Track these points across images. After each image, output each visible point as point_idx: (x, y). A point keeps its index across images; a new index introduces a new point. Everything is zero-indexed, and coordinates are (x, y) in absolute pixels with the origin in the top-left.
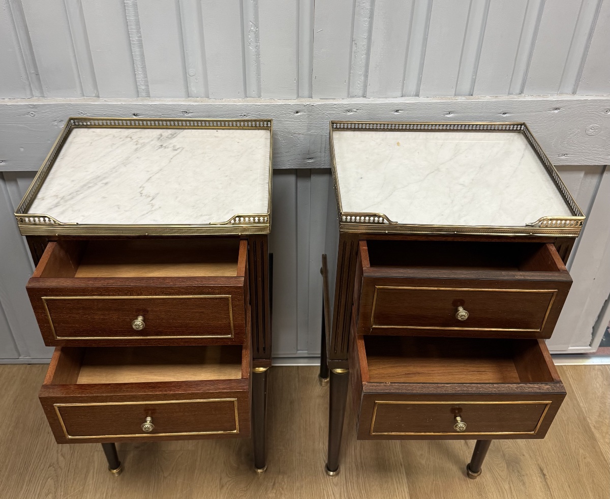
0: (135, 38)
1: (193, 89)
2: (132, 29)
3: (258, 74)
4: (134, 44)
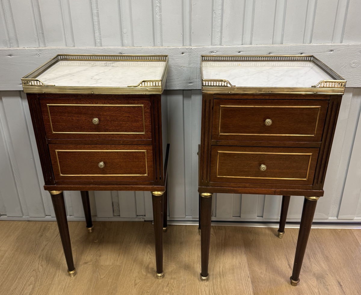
0: (95, 11)
1: (126, 42)
2: (93, 6)
3: (161, 32)
4: (95, 15)
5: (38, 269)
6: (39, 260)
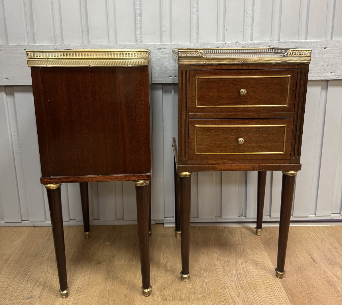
0: (138, 12)
1: (164, 39)
2: (137, 7)
4: (137, 15)
5: (47, 271)
6: (48, 262)
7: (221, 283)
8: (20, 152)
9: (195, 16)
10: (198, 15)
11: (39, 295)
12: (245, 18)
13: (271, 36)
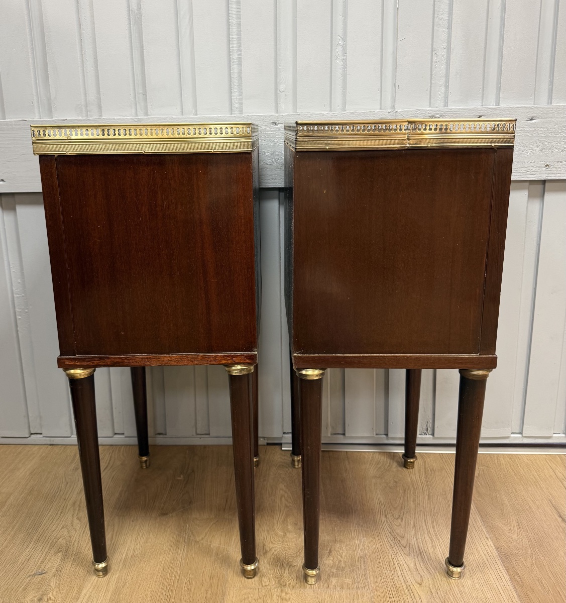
0: (235, 56)
1: (282, 106)
2: (233, 47)
4: (234, 62)
5: (72, 525)
6: (74, 510)
7: (387, 557)
8: (26, 312)
9: (339, 63)
10: (345, 61)
11: (57, 570)
12: (433, 63)
13: (483, 97)
